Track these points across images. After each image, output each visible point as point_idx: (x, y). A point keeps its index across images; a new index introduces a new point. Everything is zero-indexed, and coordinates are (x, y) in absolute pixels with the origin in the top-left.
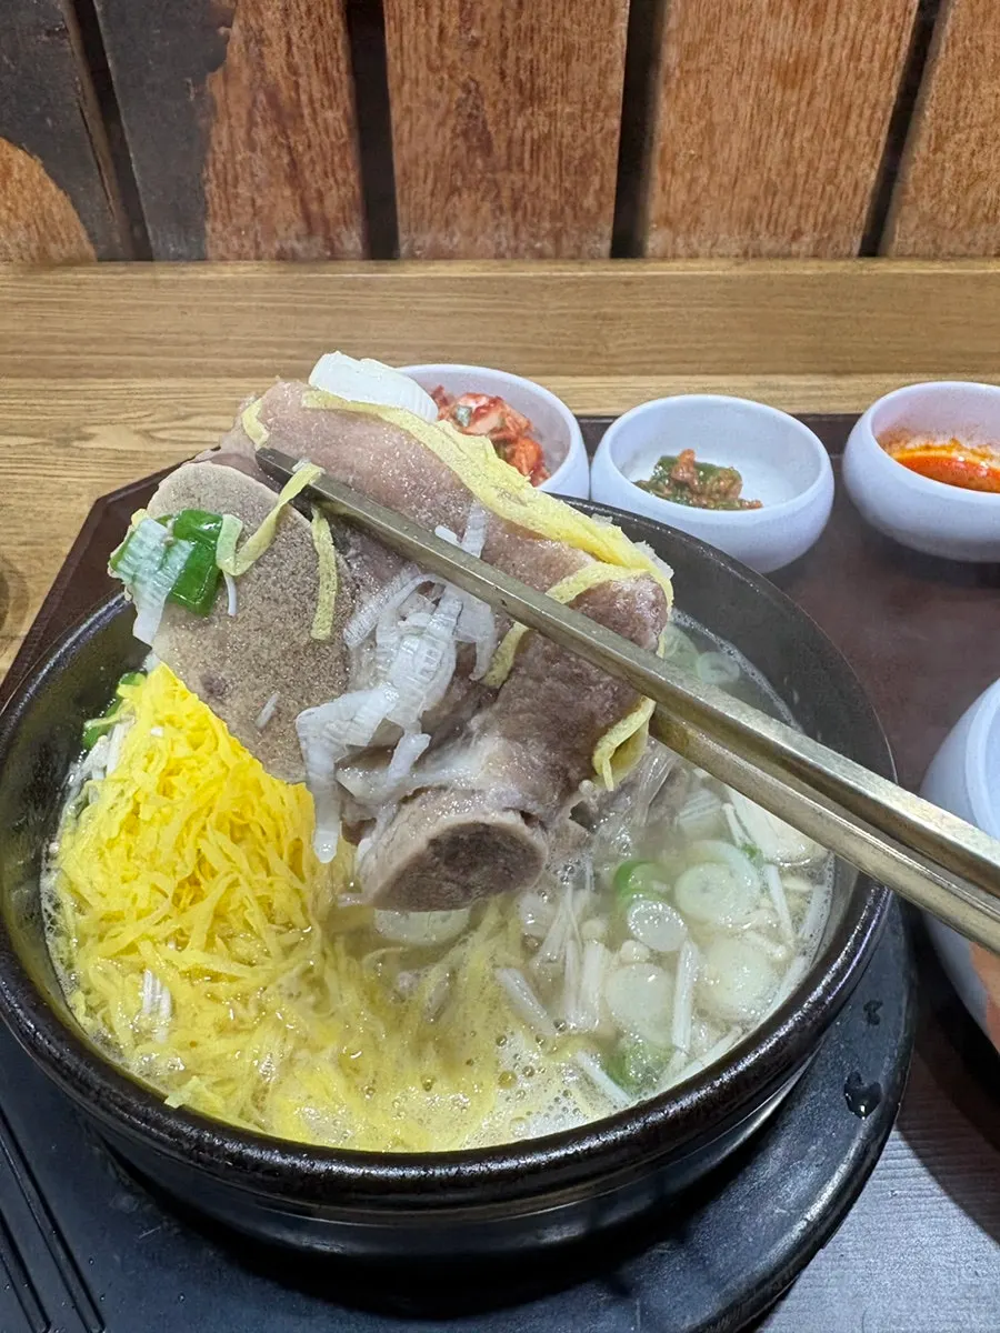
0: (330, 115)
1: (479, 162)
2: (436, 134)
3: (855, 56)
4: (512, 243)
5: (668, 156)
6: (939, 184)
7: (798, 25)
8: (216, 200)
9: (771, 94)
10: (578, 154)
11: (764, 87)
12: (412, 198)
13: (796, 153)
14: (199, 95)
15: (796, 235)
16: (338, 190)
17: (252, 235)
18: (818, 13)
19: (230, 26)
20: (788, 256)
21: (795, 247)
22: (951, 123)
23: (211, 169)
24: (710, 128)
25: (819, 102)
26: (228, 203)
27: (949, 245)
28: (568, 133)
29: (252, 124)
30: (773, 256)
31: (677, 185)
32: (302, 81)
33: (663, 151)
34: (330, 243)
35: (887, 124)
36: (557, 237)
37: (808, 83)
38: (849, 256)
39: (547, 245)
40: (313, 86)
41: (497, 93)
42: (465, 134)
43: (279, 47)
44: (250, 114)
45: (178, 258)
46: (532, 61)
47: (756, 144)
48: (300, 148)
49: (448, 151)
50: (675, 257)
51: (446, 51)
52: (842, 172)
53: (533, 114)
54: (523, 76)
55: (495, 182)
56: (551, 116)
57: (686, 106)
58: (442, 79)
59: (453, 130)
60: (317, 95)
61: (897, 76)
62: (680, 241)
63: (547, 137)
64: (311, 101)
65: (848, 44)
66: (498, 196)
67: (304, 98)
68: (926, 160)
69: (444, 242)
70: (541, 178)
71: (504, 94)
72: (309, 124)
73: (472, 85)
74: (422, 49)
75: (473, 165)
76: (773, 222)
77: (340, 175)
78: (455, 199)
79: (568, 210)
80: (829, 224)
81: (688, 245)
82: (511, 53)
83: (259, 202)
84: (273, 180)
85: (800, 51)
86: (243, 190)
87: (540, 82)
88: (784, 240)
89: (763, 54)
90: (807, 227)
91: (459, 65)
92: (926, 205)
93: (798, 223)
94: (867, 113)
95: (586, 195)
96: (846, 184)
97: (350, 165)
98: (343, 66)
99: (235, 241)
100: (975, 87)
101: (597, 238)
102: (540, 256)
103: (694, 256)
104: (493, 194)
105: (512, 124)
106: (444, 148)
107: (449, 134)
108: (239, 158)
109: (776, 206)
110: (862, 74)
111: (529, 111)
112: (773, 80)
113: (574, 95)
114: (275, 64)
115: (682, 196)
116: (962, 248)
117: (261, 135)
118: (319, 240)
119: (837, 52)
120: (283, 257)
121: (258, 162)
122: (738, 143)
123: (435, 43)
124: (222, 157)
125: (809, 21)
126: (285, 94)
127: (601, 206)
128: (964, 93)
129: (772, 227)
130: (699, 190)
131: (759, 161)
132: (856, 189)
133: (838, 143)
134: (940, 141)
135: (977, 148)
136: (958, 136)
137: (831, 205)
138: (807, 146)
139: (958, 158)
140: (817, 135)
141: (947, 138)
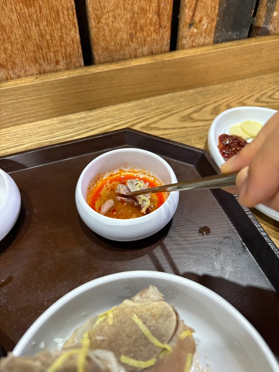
6: (104, 35)
9: (23, 11)
11: (18, 8)
13: (43, 32)
15: (57, 62)
20: (57, 71)
21: (58, 67)
22: (100, 12)
25: (44, 11)
27: (116, 56)
30: (51, 72)
35: (75, 15)
37: (36, 4)
38: (81, 66)
47: (25, 31)
50: (11, 79)
52: (64, 35)
62: (10, 72)
68: (96, 27)
76: (46, 59)
80: (67, 57)
81: (15, 73)
88: (53, 65)
90: (60, 59)
92: (102, 44)
93: (56, 58)
94: (66, 12)
103: (19, 77)
109: (44, 53)
112: (21, 5)
116: (122, 57)
122: (18, 32)
129: (46, 61)
130: (9, 52)
131: (29, 37)
132: (73, 42)
133: (59, 26)
134: (98, 19)
135: (114, 20)
136: (105, 16)
137: (66, 50)
138: (47, 28)
139: (108, 25)
140: (49, 24)
141: (101, 18)
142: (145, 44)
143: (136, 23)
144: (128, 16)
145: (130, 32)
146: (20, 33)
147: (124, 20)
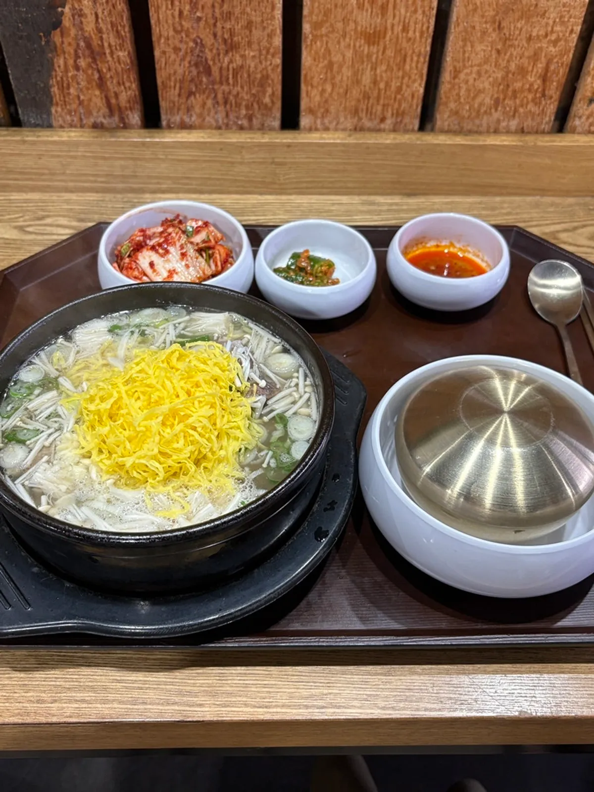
0: (121, 54)
1: (204, 80)
2: (180, 65)
3: (405, 29)
4: (225, 121)
5: (309, 78)
6: (458, 95)
7: (374, 13)
8: (58, 96)
9: (362, 49)
10: (259, 76)
11: (358, 44)
12: (168, 97)
13: (378, 78)
14: (47, 42)
15: (383, 120)
16: (126, 92)
17: (78, 114)
18: (384, 8)
19: (64, 8)
20: (379, 130)
21: (382, 126)
22: (461, 64)
23: (54, 80)
24: (331, 65)
25: (390, 53)
26: (64, 97)
27: (468, 126)
28: (252, 65)
29: (77, 57)
30: (370, 130)
31: (314, 92)
32: (105, 36)
33: (306, 75)
34: (122, 119)
36: (250, 118)
37: (381, 43)
38: (413, 131)
39: (245, 122)
40: (110, 38)
41: (213, 44)
42: (196, 65)
43: (92, 18)
44: (76, 51)
45: (36, 126)
46: (230, 29)
47: (355, 73)
48: (105, 70)
49: (187, 73)
50: (317, 130)
51: (184, 23)
52: (404, 87)
53: (233, 55)
54: (226, 36)
55: (213, 89)
56: (243, 57)
57: (316, 53)
58: (182, 37)
59: (190, 62)
60: (113, 44)
61: (430, 40)
62: (319, 122)
63: (242, 67)
64: (110, 46)
65: (402, 24)
66: (216, 96)
67: (106, 45)
68: (450, 82)
69: (187, 119)
70: (239, 88)
71: (216, 45)
72: (109, 58)
73: (199, 41)
74: (170, 22)
75: (201, 82)
76: (369, 112)
77: (127, 84)
78: (192, 98)
79: (256, 106)
80: (400, 114)
81: (323, 124)
82: (218, 24)
83: (82, 97)
84: (90, 86)
85: (376, 27)
86: (72, 91)
87: (235, 39)
88: (376, 122)
89: (356, 28)
90: (389, 114)
91: (191, 30)
92: (452, 105)
93: (383, 114)
94: (415, 58)
95: (264, 97)
96: (407, 93)
97: (132, 79)
98: (127, 29)
99: (68, 118)
100: (472, 46)
101: (272, 119)
102: (241, 128)
103: (327, 129)
104: (213, 95)
105: (221, 60)
106: (185, 72)
107: (187, 65)
108: (70, 74)
109: (370, 105)
110: (410, 39)
111: (230, 54)
112: (363, 41)
113: (255, 46)
114: (89, 26)
115: (318, 98)
116: (475, 129)
117: (82, 63)
118: (116, 118)
119: (396, 28)
120: (95, 126)
121: (81, 77)
122: (347, 72)
123: (177, 19)
124: (61, 74)
125: (379, 12)
126: (95, 42)
127: (273, 102)
128: (466, 49)
129: (369, 115)
130: (327, 96)
131: (358, 82)
132: (413, 96)
133: (400, 74)
134: (456, 73)
135: (477, 77)
136: (466, 71)
137: (400, 105)
138: (384, 75)
139: (467, 82)
140: (389, 68)
141: (460, 72)
142: (514, 116)
143: (508, 86)
144: (499, 75)
145: (496, 96)
146: (350, 74)
147: (491, 79)
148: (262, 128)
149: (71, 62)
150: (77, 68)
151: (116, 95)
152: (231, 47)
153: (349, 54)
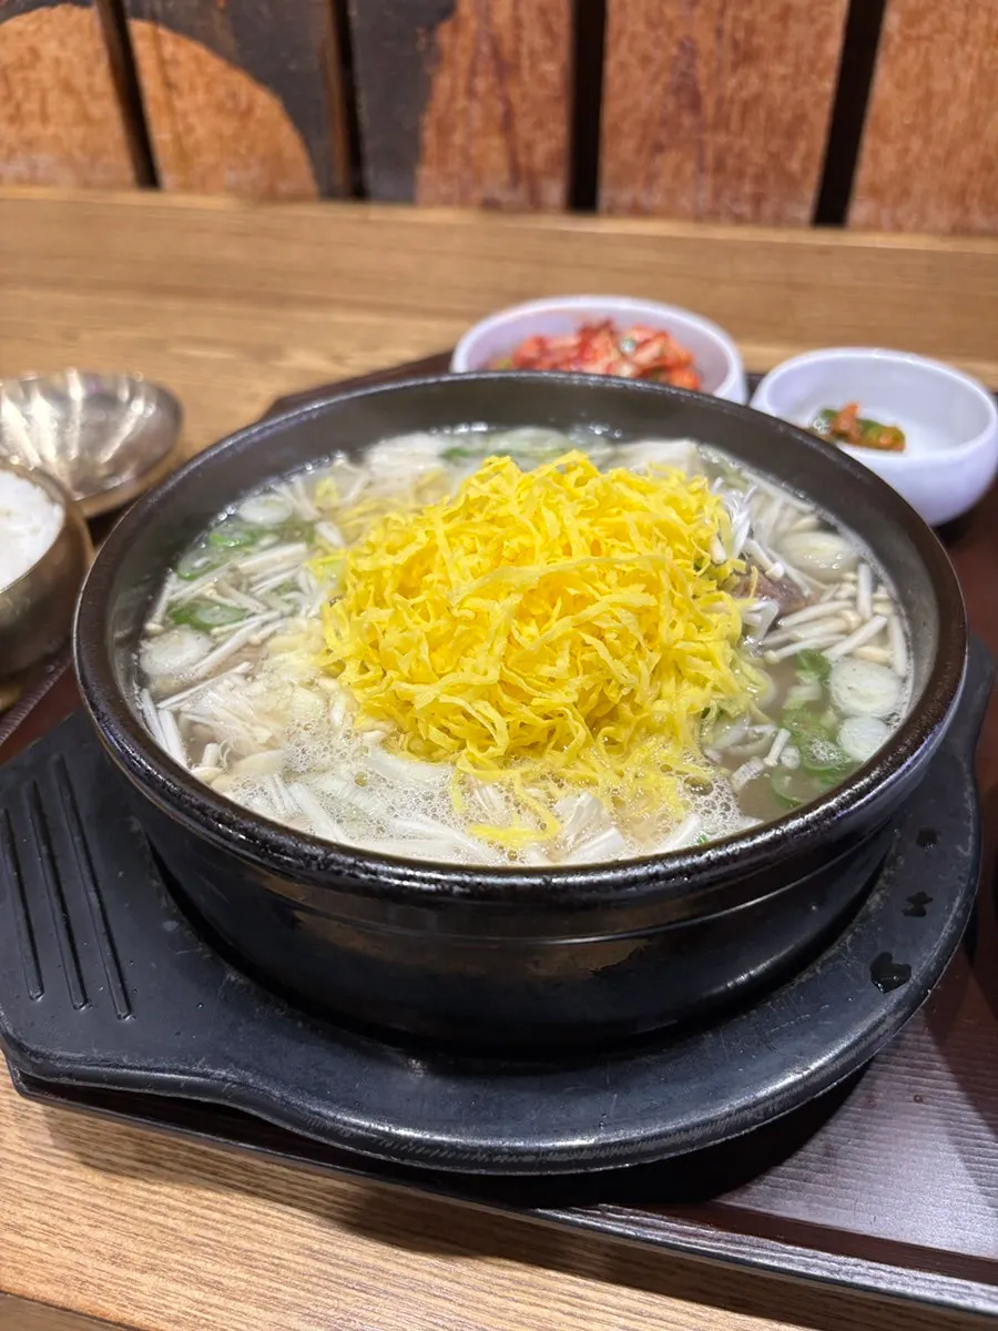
0: (547, 67)
1: (687, 121)
2: (647, 91)
4: (712, 205)
5: (881, 123)
8: (433, 147)
10: (787, 116)
12: (618, 151)
14: (428, 46)
16: (546, 142)
23: (431, 117)
24: (927, 98)
28: (779, 94)
29: (473, 73)
30: (983, 233)
31: (888, 155)
32: (525, 34)
33: (876, 118)
34: (532, 194)
36: (757, 200)
39: (745, 209)
40: (534, 38)
41: (712, 52)
42: (677, 92)
44: (472, 63)
45: (390, 199)
46: (749, 21)
47: (974, 117)
48: (516, 100)
49: (657, 108)
50: (879, 227)
51: (666, 8)
53: (745, 74)
54: (739, 35)
55: (699, 140)
56: (765, 77)
57: (904, 72)
58: (659, 37)
59: (665, 87)
60: (538, 48)
62: (885, 212)
63: (757, 98)
64: (531, 52)
66: (701, 156)
67: (525, 50)
69: (645, 200)
70: (747, 141)
71: (718, 52)
72: (527, 76)
73: (688, 44)
75: (680, 125)
78: (659, 157)
79: (773, 175)
82: (729, 11)
83: (472, 149)
84: (487, 129)
86: (456, 138)
87: (755, 40)
89: (990, 24)
91: (677, 23)
95: (791, 160)
97: (559, 117)
98: (564, 18)
99: (442, 189)
101: (797, 205)
102: (739, 220)
103: (898, 229)
104: (697, 154)
105: (723, 83)
106: (654, 106)
107: (660, 91)
108: (458, 106)
111: (741, 71)
113: (790, 56)
114: (502, 15)
115: (891, 165)
117: (481, 84)
118: (523, 192)
120: (490, 205)
121: (475, 112)
126: (507, 45)
127: (805, 171)
130: (910, 160)
131: (976, 135)
146: (961, 118)
148: (779, 221)
149: (461, 83)
150: (471, 93)
151: (529, 147)
152: (746, 55)
153: (967, 77)
